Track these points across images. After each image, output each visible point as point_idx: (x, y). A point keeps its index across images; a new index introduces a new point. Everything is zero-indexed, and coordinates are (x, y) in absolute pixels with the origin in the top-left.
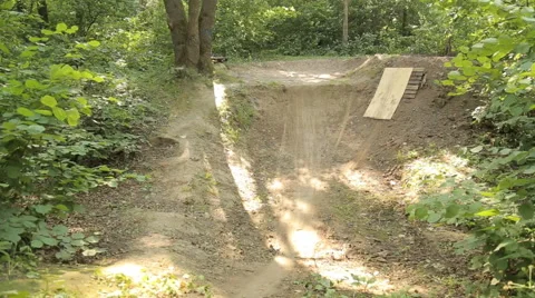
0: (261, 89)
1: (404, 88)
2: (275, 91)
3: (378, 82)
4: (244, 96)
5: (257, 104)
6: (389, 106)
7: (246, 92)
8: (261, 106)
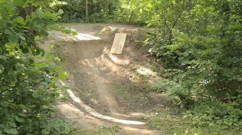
0: (64, 43)
1: (124, 41)
2: (71, 43)
3: (113, 39)
4: (58, 46)
5: (65, 50)
6: (119, 49)
7: (59, 44)
8: (66, 50)
